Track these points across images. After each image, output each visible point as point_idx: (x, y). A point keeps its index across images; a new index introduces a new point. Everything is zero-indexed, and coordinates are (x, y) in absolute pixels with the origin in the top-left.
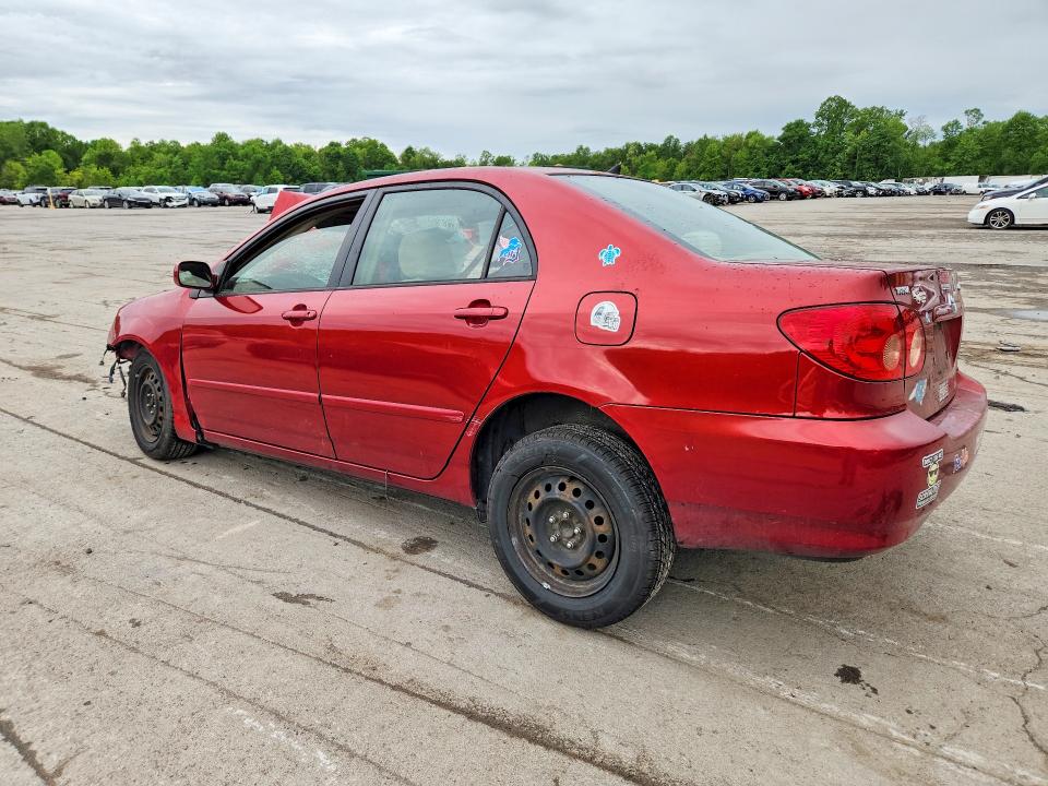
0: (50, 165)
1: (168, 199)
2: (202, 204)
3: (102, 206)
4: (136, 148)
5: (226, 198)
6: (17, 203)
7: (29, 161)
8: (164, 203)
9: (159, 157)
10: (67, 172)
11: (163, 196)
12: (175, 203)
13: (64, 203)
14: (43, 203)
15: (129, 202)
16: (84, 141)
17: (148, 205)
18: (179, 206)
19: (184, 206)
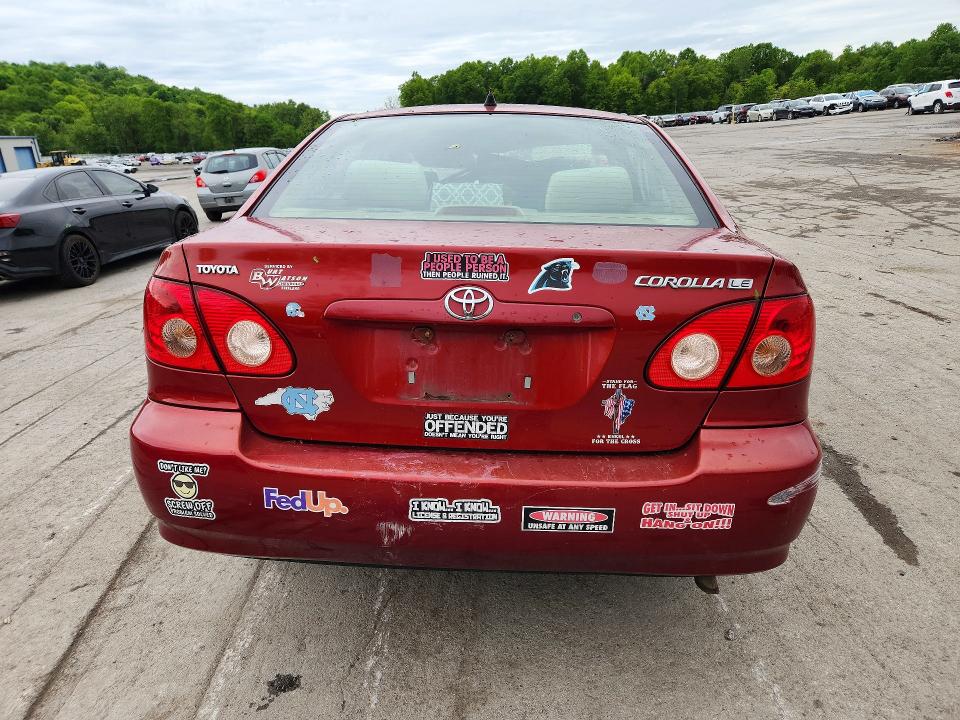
0: (764, 83)
1: (832, 107)
2: (867, 108)
3: (771, 119)
4: (847, 54)
5: (897, 99)
6: (710, 121)
7: (748, 81)
8: (827, 111)
9: (868, 61)
10: (777, 87)
11: (827, 104)
12: (838, 110)
13: (742, 118)
14: (728, 120)
15: (794, 113)
16: (800, 56)
17: (812, 113)
18: (841, 113)
19: (847, 112)
